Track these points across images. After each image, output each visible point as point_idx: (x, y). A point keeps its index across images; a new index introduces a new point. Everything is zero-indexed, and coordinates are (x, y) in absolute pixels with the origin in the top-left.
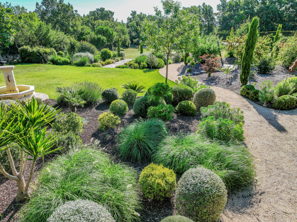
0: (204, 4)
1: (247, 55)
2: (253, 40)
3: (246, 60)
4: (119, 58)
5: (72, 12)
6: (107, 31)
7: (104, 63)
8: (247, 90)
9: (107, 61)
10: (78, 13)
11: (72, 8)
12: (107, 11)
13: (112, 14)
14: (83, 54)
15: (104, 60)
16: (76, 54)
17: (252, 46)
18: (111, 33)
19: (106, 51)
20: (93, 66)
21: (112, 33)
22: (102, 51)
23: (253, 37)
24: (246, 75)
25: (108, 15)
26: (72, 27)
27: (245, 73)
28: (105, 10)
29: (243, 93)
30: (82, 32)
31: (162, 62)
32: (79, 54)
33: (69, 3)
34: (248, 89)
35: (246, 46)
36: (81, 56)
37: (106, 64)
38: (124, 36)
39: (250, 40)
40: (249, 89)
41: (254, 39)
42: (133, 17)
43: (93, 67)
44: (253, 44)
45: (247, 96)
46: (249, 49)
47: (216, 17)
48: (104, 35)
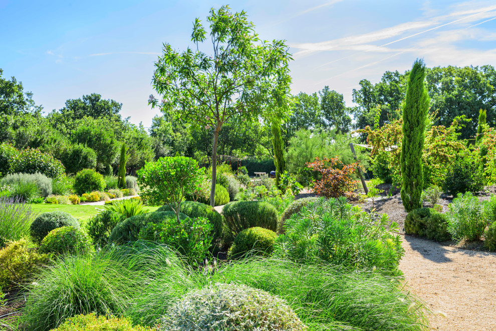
0: (327, 88)
1: (410, 141)
2: (417, 107)
3: (410, 155)
4: (121, 192)
5: (20, 96)
6: (99, 137)
7: (78, 198)
8: (419, 219)
9: (87, 195)
10: (32, 99)
11: (20, 88)
12: (107, 100)
13: (117, 106)
14: (26, 177)
15: (80, 193)
16: (9, 177)
17: (418, 121)
18: (109, 142)
19: (88, 175)
20: (48, 202)
21: (112, 143)
22: (78, 174)
23: (417, 102)
24: (414, 190)
25: (109, 109)
26: (15, 127)
27: (411, 185)
28: (102, 98)
29: (410, 229)
30: (36, 139)
31: (222, 191)
32: (15, 176)
33: (13, 78)
34: (422, 217)
35: (406, 123)
36: (19, 181)
37: (82, 201)
38: (141, 151)
39: (412, 107)
40: (425, 215)
41: (421, 107)
42: (166, 116)
43: (48, 205)
44: (420, 118)
45: (421, 232)
46: (412, 129)
47: (351, 116)
48: (89, 146)
